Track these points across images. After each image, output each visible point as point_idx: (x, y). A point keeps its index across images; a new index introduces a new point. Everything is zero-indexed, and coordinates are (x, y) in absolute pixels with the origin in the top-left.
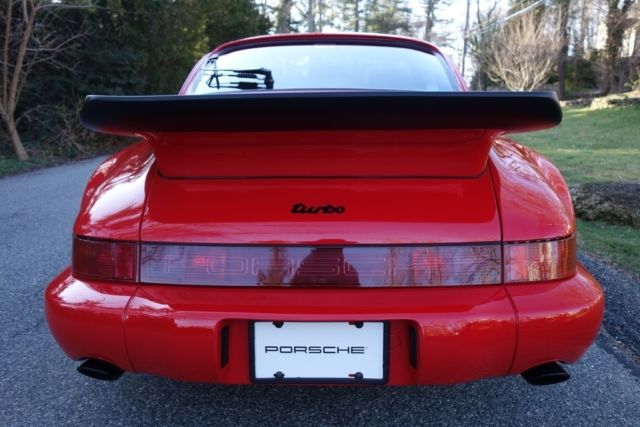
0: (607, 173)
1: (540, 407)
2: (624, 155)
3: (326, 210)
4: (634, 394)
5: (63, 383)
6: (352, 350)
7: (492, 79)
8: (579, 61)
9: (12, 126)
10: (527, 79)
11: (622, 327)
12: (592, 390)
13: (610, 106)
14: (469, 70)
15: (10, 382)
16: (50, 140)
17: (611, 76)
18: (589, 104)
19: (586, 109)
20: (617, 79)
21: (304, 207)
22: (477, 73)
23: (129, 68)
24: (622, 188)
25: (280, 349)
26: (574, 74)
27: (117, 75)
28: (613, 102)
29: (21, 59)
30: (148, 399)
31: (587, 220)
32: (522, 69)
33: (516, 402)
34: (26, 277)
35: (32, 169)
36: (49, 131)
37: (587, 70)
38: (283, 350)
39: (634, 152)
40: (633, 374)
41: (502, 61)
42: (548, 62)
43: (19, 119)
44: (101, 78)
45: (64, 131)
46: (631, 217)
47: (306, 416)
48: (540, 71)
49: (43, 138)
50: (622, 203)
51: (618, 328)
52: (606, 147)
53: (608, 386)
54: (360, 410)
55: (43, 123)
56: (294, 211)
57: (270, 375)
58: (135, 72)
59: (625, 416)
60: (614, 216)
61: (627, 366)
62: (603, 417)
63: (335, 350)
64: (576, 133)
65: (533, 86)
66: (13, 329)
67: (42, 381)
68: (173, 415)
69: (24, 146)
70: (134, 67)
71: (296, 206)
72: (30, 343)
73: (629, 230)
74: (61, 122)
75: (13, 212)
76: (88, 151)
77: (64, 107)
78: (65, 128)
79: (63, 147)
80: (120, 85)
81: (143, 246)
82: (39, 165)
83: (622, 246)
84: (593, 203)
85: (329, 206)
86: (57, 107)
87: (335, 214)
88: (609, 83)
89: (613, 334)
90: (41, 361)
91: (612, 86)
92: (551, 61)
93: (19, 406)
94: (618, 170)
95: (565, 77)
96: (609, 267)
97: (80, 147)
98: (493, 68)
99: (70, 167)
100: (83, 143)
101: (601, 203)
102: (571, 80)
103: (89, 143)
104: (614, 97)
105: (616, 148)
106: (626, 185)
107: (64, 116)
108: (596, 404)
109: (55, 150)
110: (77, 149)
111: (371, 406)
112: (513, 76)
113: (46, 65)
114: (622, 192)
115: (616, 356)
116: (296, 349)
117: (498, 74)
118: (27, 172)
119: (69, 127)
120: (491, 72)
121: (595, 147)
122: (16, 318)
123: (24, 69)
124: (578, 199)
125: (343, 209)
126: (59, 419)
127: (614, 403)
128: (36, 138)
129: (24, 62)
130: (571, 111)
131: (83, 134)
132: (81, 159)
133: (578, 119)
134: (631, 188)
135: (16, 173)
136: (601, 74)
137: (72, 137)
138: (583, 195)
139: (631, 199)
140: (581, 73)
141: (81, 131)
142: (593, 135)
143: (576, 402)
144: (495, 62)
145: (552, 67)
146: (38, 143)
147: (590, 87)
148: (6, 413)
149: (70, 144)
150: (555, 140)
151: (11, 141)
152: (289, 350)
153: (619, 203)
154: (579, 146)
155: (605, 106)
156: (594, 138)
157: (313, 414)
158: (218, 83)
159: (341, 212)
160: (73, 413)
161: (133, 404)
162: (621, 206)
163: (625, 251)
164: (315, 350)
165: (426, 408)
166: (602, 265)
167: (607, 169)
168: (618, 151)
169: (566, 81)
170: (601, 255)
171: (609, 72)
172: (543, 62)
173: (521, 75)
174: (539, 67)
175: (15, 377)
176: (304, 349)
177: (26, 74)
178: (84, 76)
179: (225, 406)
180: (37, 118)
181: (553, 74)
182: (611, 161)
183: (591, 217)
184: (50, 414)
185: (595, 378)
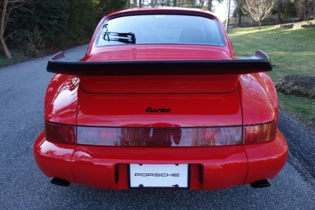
0: (298, 67)
1: (258, 192)
2: (308, 56)
3: (162, 110)
4: (301, 185)
5: (41, 181)
6: (174, 175)
7: (244, 13)
8: (288, 3)
9: (3, 42)
10: (261, 12)
11: (298, 152)
12: (282, 184)
13: (303, 28)
14: (233, 7)
15: (17, 180)
16: (22, 48)
17: (304, 11)
18: (292, 27)
19: (290, 30)
20: (307, 12)
21: (152, 109)
22: (236, 9)
23: (60, 10)
24: (304, 79)
25: (141, 175)
26: (286, 9)
27: (55, 14)
28: (304, 26)
29: (5, 7)
30: (81, 189)
31: (287, 94)
32: (259, 8)
33: (248, 190)
34: (18, 125)
35: (15, 63)
36: (22, 43)
37: (293, 7)
38: (143, 175)
39: (313, 53)
40: (301, 175)
41: (249, 3)
42: (273, 3)
43: (6, 38)
44: (46, 15)
45: (29, 44)
46: (307, 93)
47: (153, 197)
48: (268, 9)
49: (18, 47)
50: (303, 86)
51: (296, 152)
52: (299, 51)
53: (289, 182)
54: (177, 194)
55: (18, 39)
56: (147, 111)
57: (137, 185)
58: (63, 12)
59: (296, 197)
60: (299, 92)
61: (299, 172)
62: (286, 197)
63: (166, 175)
64: (285, 43)
65: (264, 17)
66: (16, 153)
67: (32, 180)
68: (93, 197)
69: (9, 51)
70: (62, 9)
71: (148, 109)
72: (24, 161)
73: (306, 100)
74: (27, 39)
75: (7, 88)
76: (41, 53)
77: (28, 31)
78: (29, 42)
79: (29, 52)
80: (56, 19)
81: (78, 127)
82: (18, 61)
83: (302, 109)
84: (289, 86)
85: (163, 109)
86: (25, 31)
87: (166, 112)
88: (303, 15)
89: (294, 155)
90: (30, 170)
91: (304, 16)
92: (275, 3)
93: (23, 193)
94: (304, 65)
95: (281, 11)
96: (295, 120)
97: (37, 51)
98: (245, 7)
99: (33, 62)
100: (39, 49)
101: (293, 86)
102: (284, 12)
103: (42, 49)
104: (305, 23)
105: (304, 51)
106: (306, 77)
107: (29, 35)
108: (283, 191)
109: (25, 53)
110: (36, 52)
111: (182, 192)
112: (254, 11)
113: (18, 10)
114: (304, 81)
115: (295, 167)
116: (148, 175)
117: (247, 10)
118: (12, 65)
119: (31, 41)
120: (244, 9)
121: (294, 51)
122: (16, 148)
123: (7, 12)
124: (282, 83)
125: (170, 110)
126: (41, 199)
127: (292, 190)
128: (15, 46)
129: (7, 8)
130: (283, 30)
131: (39, 45)
132: (38, 57)
133: (286, 35)
134: (308, 79)
135: (7, 66)
136: (299, 10)
137: (33, 46)
138: (285, 81)
139: (308, 84)
140: (289, 9)
141: (38, 43)
142: (293, 44)
143: (275, 190)
144: (245, 4)
145: (275, 6)
146: (16, 49)
147: (293, 16)
148: (17, 196)
149: (32, 50)
150: (274, 46)
151: (3, 49)
152: (145, 175)
153: (302, 86)
154: (286, 50)
155: (300, 28)
156: (293, 46)
157: (156, 196)
158: (109, 38)
159: (169, 112)
160: (47, 196)
161: (74, 191)
162: (303, 88)
163: (303, 112)
164: (157, 175)
165: (207, 193)
166: (291, 119)
167: (298, 64)
168: (305, 53)
169: (281, 14)
170: (292, 114)
171: (303, 8)
172: (270, 4)
173: (259, 11)
174: (268, 6)
175: (19, 178)
176: (152, 175)
177: (8, 15)
178: (38, 15)
179: (116, 192)
180: (15, 37)
181: (275, 9)
182: (301, 59)
183: (288, 93)
184: (37, 197)
185: (284, 177)
